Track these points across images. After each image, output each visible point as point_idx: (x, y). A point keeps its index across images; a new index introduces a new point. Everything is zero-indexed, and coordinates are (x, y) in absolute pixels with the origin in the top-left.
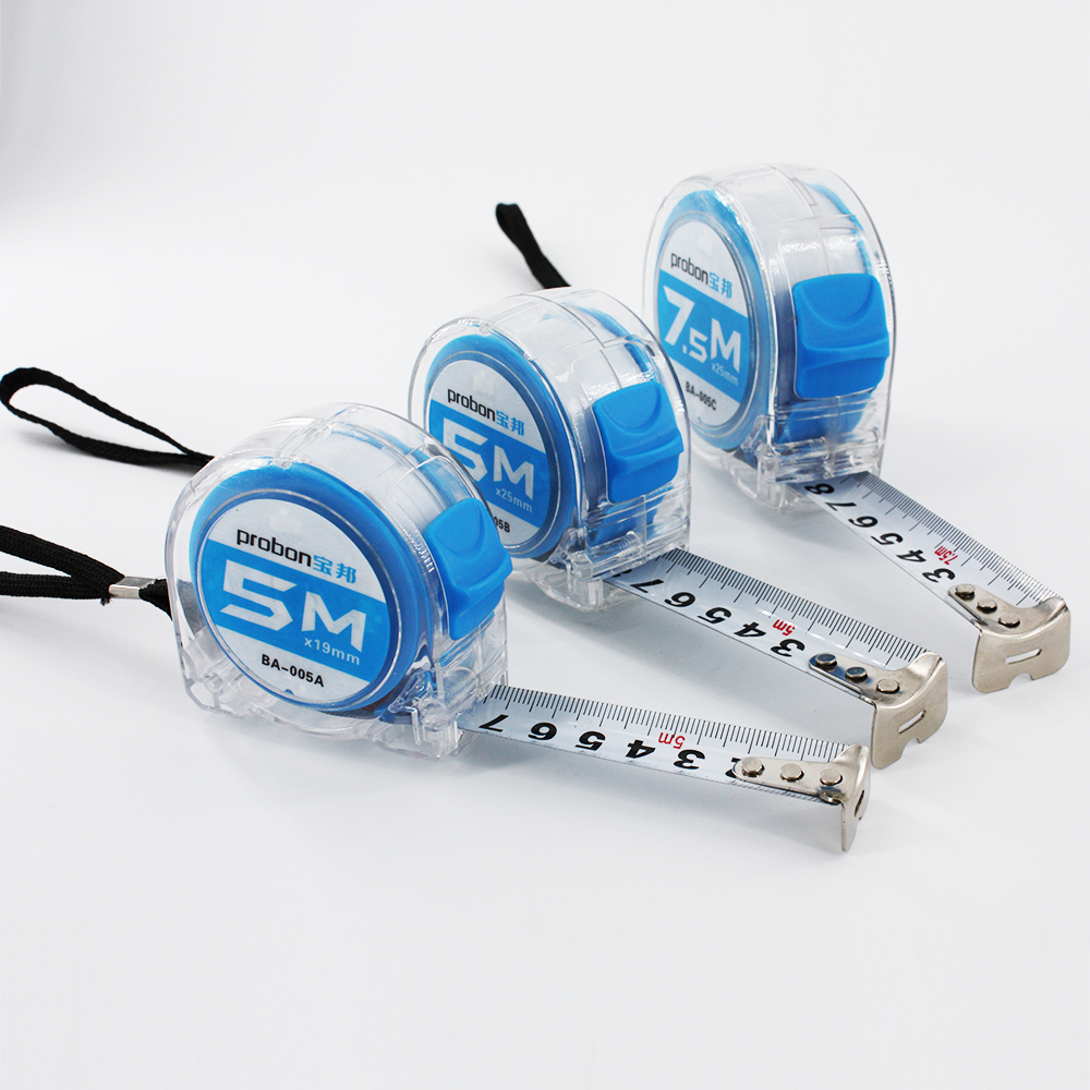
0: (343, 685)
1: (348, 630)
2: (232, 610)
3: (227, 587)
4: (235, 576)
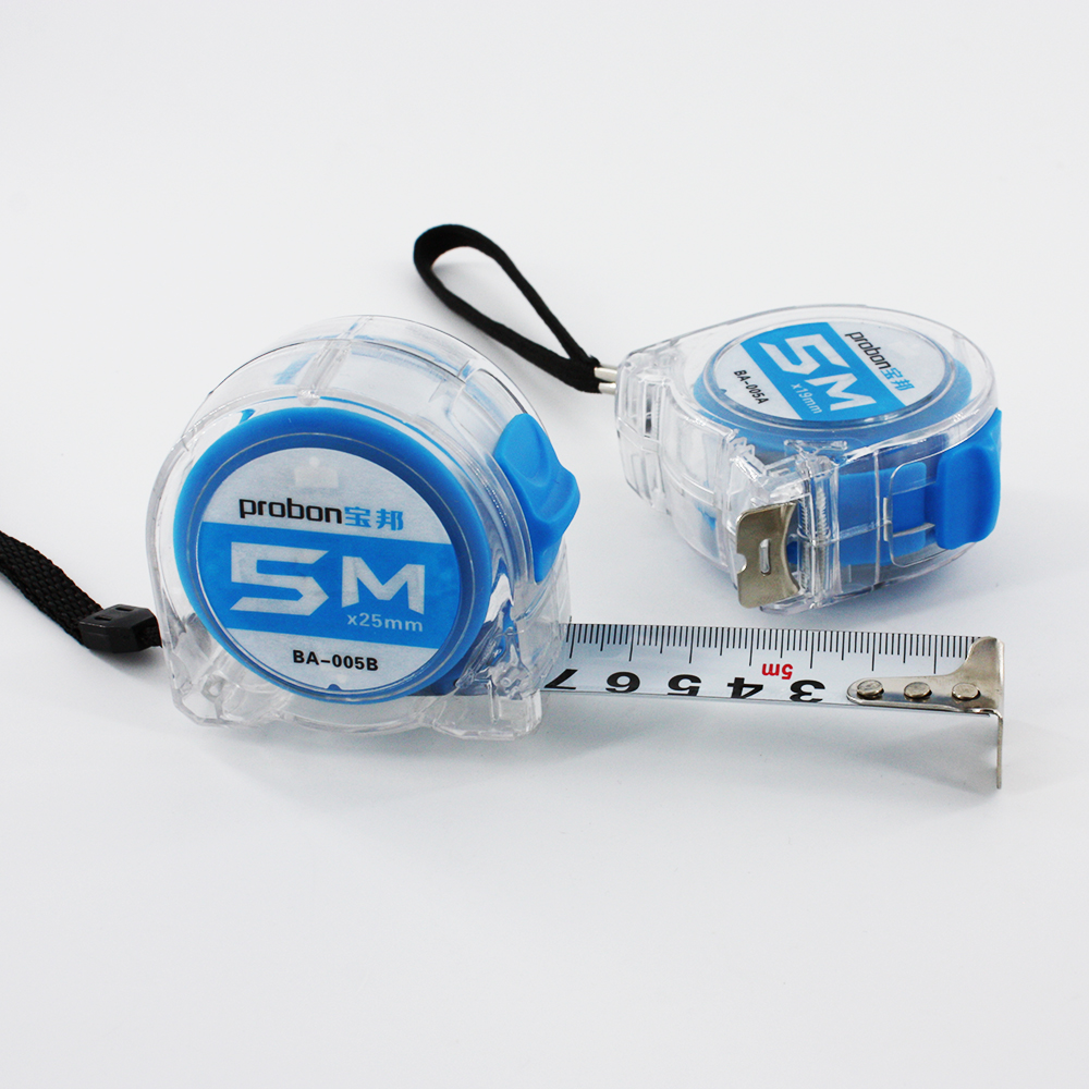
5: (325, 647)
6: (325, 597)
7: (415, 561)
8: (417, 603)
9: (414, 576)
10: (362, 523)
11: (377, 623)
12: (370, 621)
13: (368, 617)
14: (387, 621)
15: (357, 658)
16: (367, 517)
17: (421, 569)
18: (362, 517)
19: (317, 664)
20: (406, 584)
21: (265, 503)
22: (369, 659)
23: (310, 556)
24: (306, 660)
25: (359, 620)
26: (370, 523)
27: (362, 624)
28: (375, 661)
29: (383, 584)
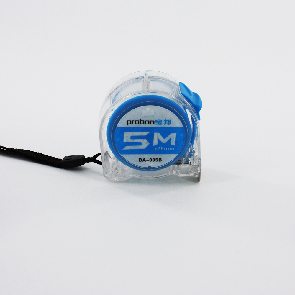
5: (147, 157)
6: (149, 144)
7: (173, 132)
8: (173, 143)
9: (173, 136)
10: (160, 124)
11: (162, 149)
12: (160, 149)
13: (160, 148)
14: (165, 148)
15: (156, 159)
16: (161, 122)
17: (175, 134)
18: (160, 122)
19: (145, 161)
20: (171, 138)
21: (134, 121)
22: (159, 159)
23: (145, 133)
24: (142, 161)
25: (157, 149)
26: (162, 124)
27: (158, 150)
28: (161, 159)
29: (164, 139)
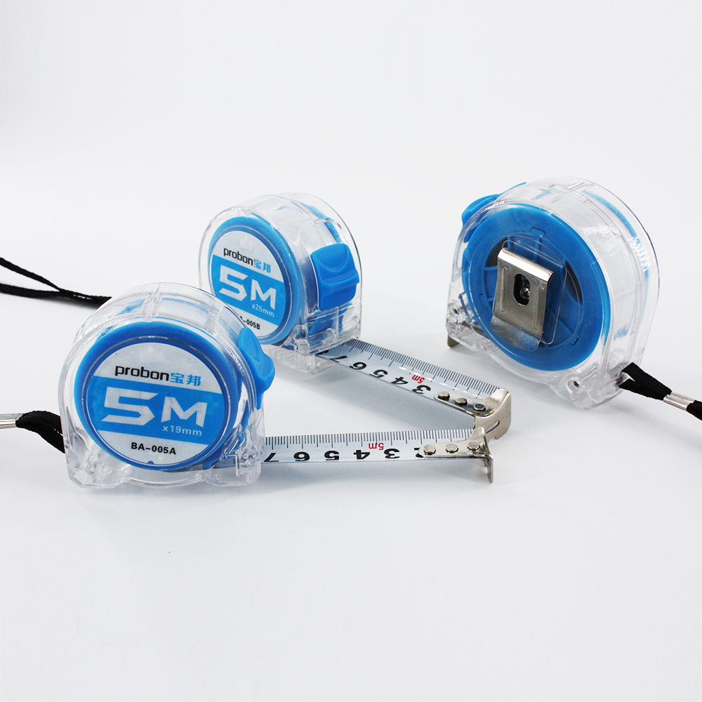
0: (188, 450)
1: (195, 415)
2: (110, 419)
3: (107, 404)
4: (112, 397)
